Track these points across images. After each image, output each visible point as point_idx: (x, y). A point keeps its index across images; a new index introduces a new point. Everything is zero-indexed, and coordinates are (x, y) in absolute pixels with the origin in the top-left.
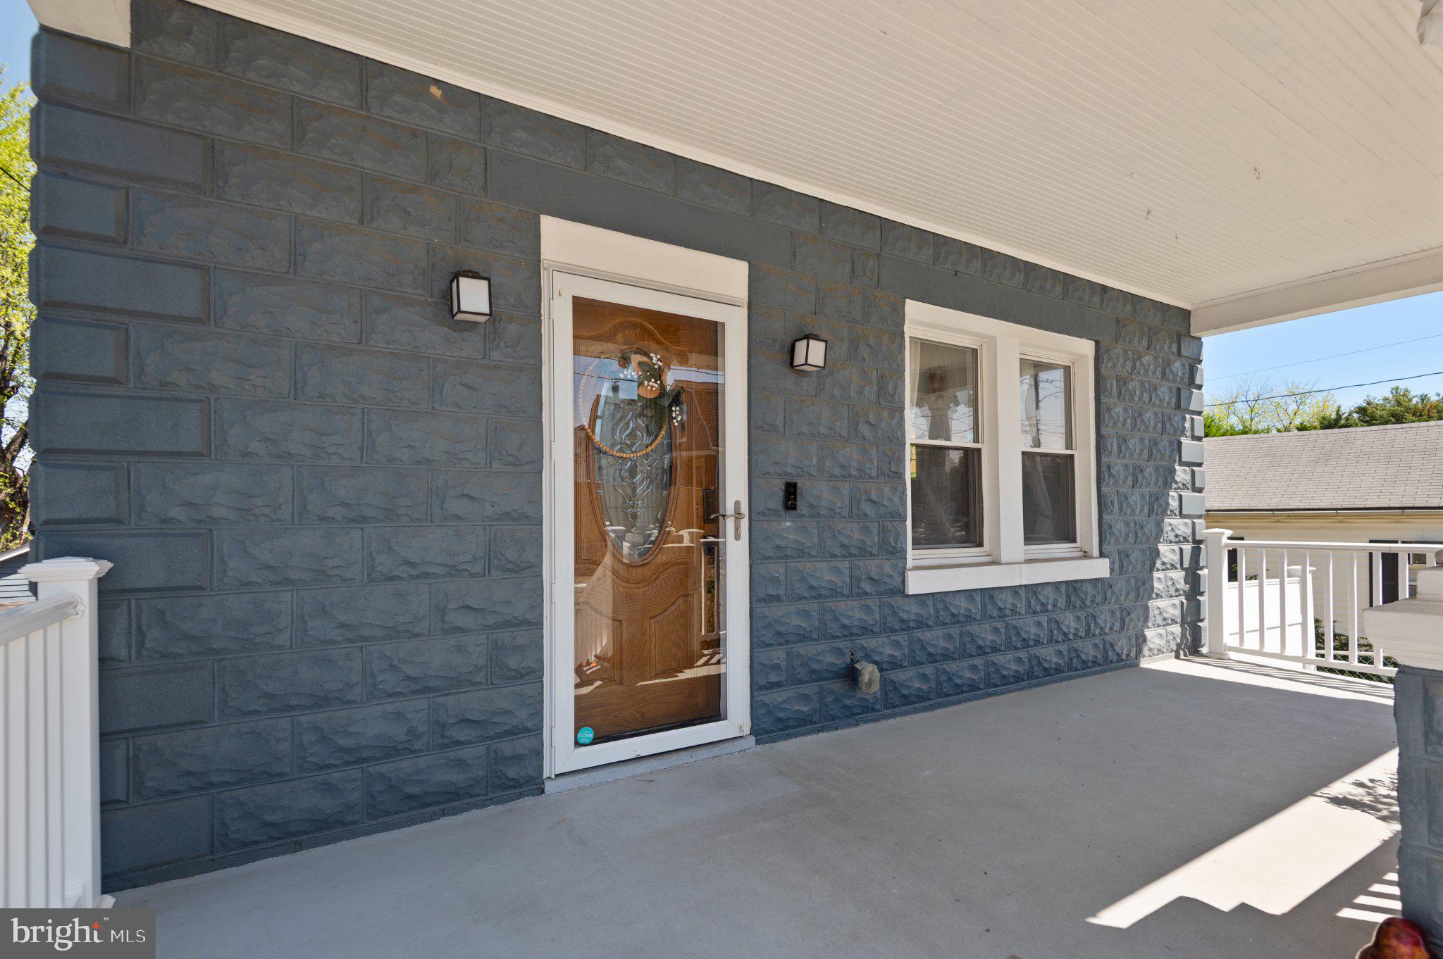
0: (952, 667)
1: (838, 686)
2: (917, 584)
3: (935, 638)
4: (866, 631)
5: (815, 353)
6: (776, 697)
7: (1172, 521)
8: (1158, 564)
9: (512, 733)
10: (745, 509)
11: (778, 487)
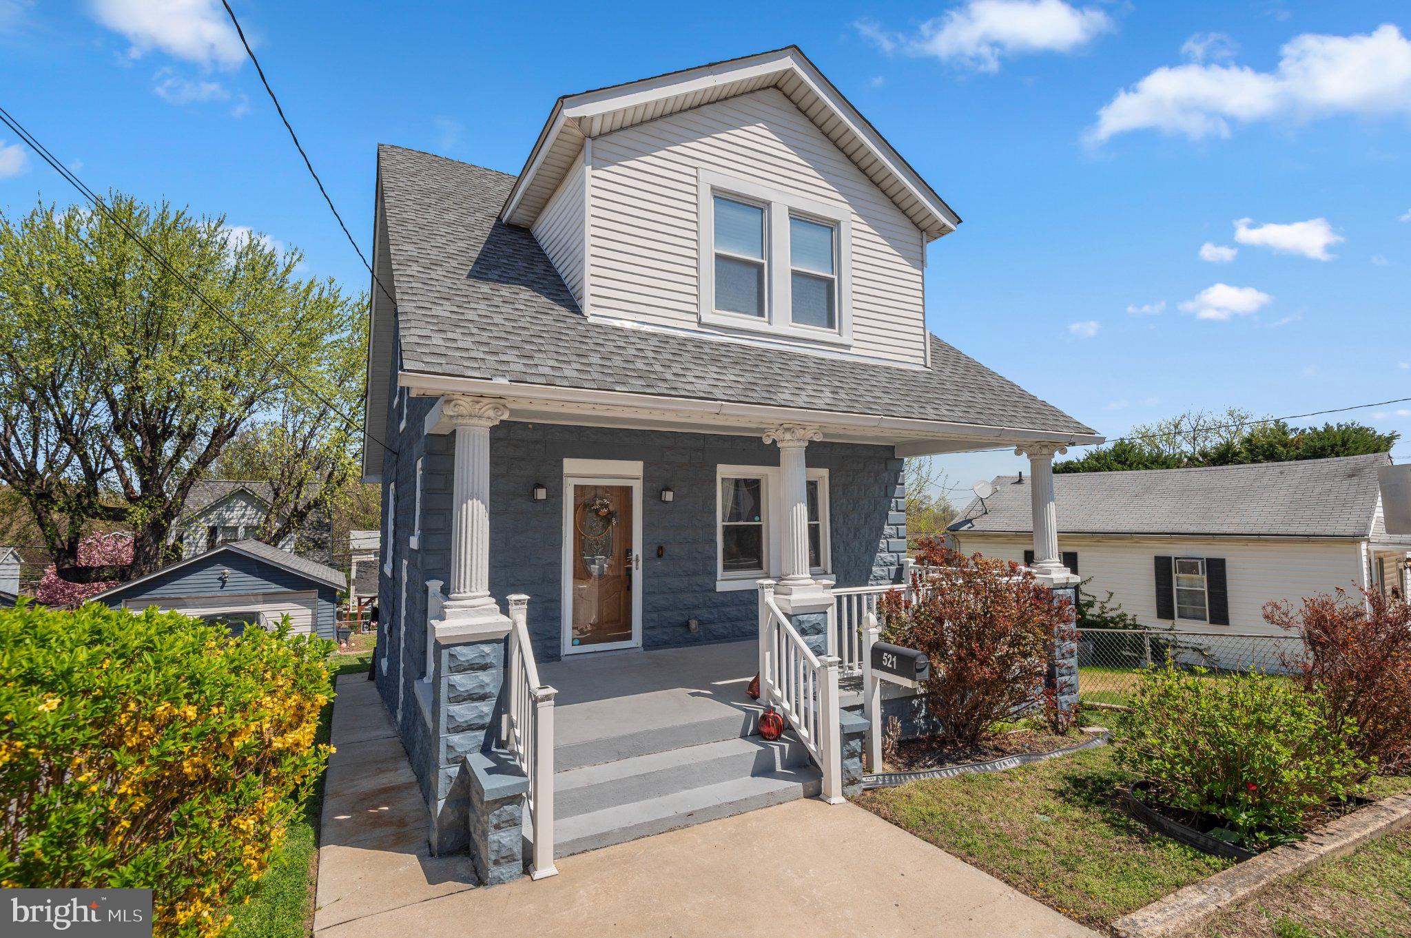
0: (740, 624)
1: (681, 630)
2: (721, 587)
3: (732, 611)
4: (696, 607)
5: (669, 496)
6: (654, 632)
7: (881, 555)
8: (871, 577)
9: (550, 638)
10: (641, 558)
11: (655, 548)
